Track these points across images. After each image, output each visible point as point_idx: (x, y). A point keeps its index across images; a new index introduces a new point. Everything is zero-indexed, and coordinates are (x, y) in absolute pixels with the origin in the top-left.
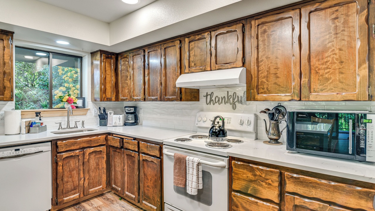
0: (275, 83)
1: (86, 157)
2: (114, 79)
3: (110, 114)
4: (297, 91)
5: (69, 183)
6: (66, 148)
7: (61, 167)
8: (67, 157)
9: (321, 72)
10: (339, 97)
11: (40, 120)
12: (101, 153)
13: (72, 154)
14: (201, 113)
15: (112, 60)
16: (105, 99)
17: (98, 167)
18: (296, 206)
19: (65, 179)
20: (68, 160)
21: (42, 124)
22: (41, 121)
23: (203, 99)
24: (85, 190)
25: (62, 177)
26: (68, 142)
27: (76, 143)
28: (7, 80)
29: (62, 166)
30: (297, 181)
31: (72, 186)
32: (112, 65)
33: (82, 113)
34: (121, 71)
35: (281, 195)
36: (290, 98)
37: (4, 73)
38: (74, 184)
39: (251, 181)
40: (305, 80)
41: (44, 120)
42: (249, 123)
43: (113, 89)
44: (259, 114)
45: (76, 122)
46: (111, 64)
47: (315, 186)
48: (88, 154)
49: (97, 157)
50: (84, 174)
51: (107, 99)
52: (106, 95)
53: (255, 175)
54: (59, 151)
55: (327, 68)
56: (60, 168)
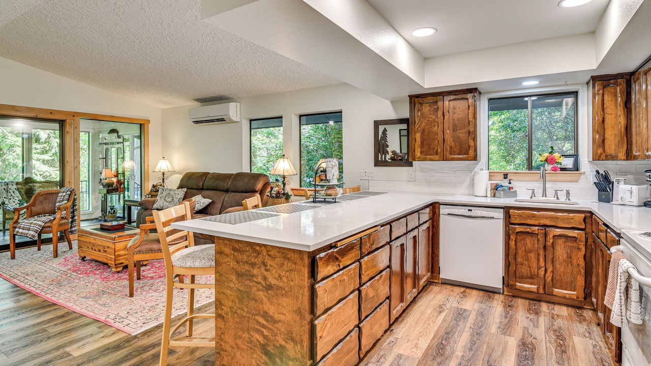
1: (548, 238)
2: (622, 120)
3: (618, 184)
5: (524, 267)
6: (521, 220)
7: (514, 243)
8: (520, 232)
11: (510, 183)
12: (576, 241)
13: (528, 230)
15: (618, 88)
16: (603, 156)
17: (571, 262)
19: (519, 260)
20: (523, 236)
21: (510, 188)
22: (510, 185)
24: (546, 286)
25: (515, 255)
26: (523, 213)
27: (534, 216)
28: (471, 139)
29: (515, 241)
31: (528, 271)
32: (619, 96)
33: (570, 179)
34: (635, 104)
37: (469, 132)
38: (530, 270)
41: (514, 184)
43: (621, 138)
45: (556, 191)
46: (616, 95)
48: (551, 236)
49: (569, 246)
50: (545, 261)
51: (607, 156)
52: (604, 150)
54: (511, 222)
56: (512, 243)
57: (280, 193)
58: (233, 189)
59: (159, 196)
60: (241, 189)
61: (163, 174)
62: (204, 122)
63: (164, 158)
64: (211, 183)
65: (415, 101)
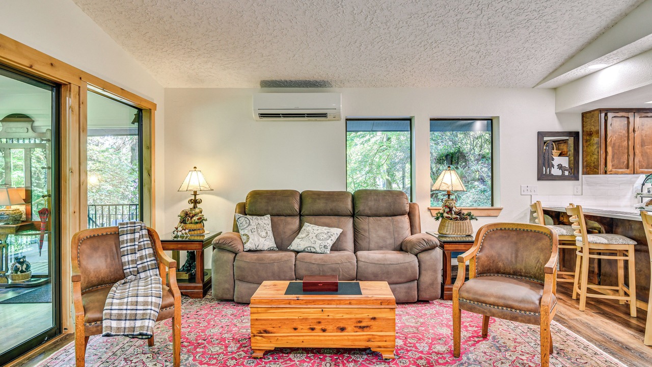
57: (459, 213)
58: (368, 211)
59: (247, 228)
60: (384, 211)
61: (195, 194)
62: (280, 117)
63: (195, 168)
64: (320, 205)
65: (606, 115)
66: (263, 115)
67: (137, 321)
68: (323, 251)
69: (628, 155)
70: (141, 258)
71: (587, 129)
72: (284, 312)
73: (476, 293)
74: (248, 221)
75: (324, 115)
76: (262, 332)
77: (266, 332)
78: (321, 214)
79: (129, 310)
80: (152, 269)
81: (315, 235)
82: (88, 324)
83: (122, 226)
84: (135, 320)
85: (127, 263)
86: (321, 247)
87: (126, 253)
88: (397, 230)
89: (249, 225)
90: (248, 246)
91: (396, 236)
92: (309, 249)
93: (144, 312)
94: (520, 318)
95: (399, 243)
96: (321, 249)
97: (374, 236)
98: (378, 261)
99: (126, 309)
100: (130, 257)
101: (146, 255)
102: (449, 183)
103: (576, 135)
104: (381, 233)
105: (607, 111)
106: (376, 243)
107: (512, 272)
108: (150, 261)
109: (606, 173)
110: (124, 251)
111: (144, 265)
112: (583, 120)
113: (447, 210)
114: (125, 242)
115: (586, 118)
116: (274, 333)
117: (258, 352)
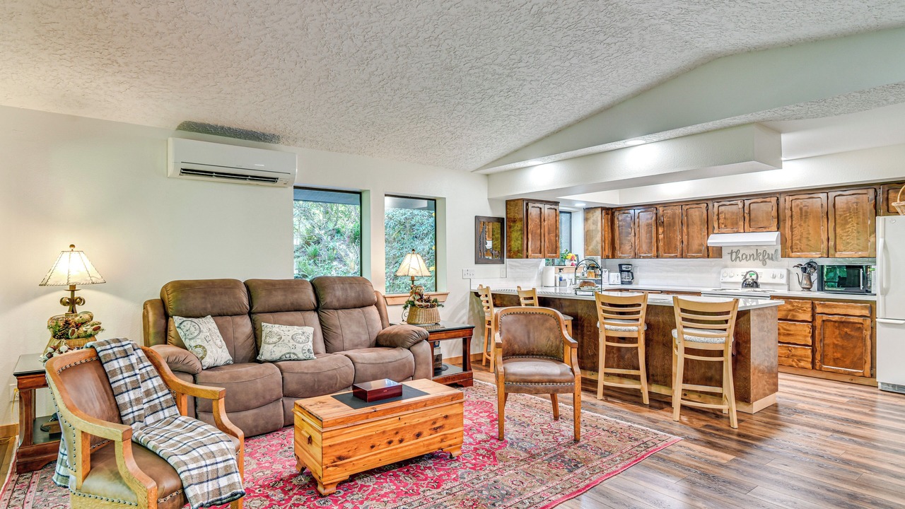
0: (808, 245)
2: (610, 235)
4: (825, 251)
9: (844, 238)
10: (857, 255)
14: (726, 269)
18: (823, 321)
23: (726, 256)
30: (824, 306)
34: (619, 227)
35: (813, 316)
36: (820, 256)
39: (790, 310)
40: (831, 243)
42: (782, 277)
43: (610, 245)
44: (791, 269)
46: (608, 220)
47: (835, 307)
52: (605, 252)
53: (793, 306)
55: (848, 235)
57: (428, 301)
58: (336, 304)
59: (199, 337)
60: (352, 303)
61: (73, 289)
62: (212, 176)
63: (72, 246)
64: (278, 298)
65: (527, 204)
66: (186, 171)
67: (220, 479)
68: (308, 357)
69: (541, 242)
70: (148, 393)
71: (511, 215)
72: (361, 430)
73: (521, 375)
74: (197, 327)
75: (274, 180)
76: (336, 460)
77: (340, 458)
78: (279, 310)
79: (209, 465)
80: (168, 408)
81: (290, 337)
82: (162, 501)
83: (103, 348)
84: (218, 478)
85: (129, 405)
86: (304, 352)
87: (124, 390)
88: (368, 324)
89: (200, 331)
90: (208, 361)
91: (370, 330)
92: (288, 356)
93: (225, 464)
94: (560, 390)
95: (374, 338)
96: (305, 355)
97: (348, 332)
98: (376, 360)
99: (206, 466)
100: (133, 395)
101: (154, 387)
102: (418, 268)
103: (501, 220)
104: (355, 328)
105: (528, 201)
106: (351, 340)
107: (525, 352)
108: (163, 396)
109: (527, 257)
110: (120, 387)
111: (152, 403)
112: (506, 207)
113: (418, 297)
114: (119, 372)
115: (510, 205)
116: (349, 458)
117: (329, 486)
